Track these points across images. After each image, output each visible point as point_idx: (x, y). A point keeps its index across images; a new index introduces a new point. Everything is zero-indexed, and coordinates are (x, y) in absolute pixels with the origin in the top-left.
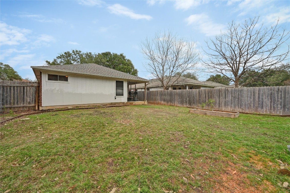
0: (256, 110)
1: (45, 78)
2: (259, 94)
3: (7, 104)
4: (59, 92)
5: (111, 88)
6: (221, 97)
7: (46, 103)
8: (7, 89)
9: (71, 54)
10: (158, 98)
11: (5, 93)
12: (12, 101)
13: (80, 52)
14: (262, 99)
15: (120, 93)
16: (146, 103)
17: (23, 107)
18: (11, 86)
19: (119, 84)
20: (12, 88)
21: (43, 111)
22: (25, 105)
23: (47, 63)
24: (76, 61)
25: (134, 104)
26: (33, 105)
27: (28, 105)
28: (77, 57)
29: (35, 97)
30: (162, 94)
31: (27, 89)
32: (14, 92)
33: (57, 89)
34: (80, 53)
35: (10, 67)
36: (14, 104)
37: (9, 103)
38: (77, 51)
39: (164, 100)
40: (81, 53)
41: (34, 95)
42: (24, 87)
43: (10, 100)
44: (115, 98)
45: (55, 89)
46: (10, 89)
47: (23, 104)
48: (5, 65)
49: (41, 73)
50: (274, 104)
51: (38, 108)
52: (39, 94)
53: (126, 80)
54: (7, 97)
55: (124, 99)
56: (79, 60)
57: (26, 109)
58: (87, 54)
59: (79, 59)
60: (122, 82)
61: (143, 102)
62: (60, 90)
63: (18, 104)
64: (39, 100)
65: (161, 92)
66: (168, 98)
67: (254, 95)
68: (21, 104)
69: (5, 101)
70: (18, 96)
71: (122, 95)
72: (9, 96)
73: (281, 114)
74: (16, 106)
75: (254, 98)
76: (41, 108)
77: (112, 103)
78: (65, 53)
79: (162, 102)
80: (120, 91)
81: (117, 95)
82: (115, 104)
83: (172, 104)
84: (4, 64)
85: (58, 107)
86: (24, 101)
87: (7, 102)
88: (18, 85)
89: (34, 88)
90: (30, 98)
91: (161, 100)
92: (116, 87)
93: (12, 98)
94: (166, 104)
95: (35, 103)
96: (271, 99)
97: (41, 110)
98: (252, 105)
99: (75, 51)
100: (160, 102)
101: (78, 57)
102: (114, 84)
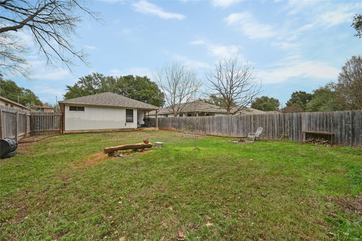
0: (230, 134)
1: (67, 109)
2: (231, 121)
3: (42, 129)
4: (78, 120)
5: (122, 116)
6: (210, 124)
7: (68, 128)
8: (42, 118)
9: (92, 77)
10: (170, 124)
11: (40, 121)
12: (45, 127)
13: (102, 75)
14: (233, 125)
15: (130, 120)
16: (157, 129)
17: (52, 131)
18: (44, 116)
19: (129, 112)
20: (45, 117)
21: (66, 134)
22: (53, 129)
23: (68, 89)
24: (97, 84)
25: (144, 130)
26: (59, 129)
27: (55, 130)
28: (98, 81)
29: (60, 124)
30: (173, 121)
31: (54, 118)
32: (46, 121)
33: (76, 117)
34: (101, 77)
35: (31, 92)
36: (46, 128)
37: (43, 128)
38: (98, 75)
39: (174, 127)
40: (103, 77)
41: (59, 122)
42: (53, 116)
43: (44, 126)
44: (126, 125)
45: (75, 117)
46: (44, 118)
47: (52, 129)
48: (27, 90)
49: (64, 105)
50: (239, 129)
51: (63, 132)
52: (63, 121)
53: (135, 108)
54: (41, 124)
55: (134, 125)
56: (101, 84)
57: (54, 133)
58: (108, 78)
59: (100, 82)
60: (132, 110)
61: (153, 128)
62: (78, 118)
63: (49, 129)
64: (63, 126)
65: (172, 118)
66: (177, 124)
67: (229, 122)
68: (50, 129)
69: (40, 127)
70: (48, 123)
71: (132, 122)
72: (43, 123)
73: (242, 137)
74: (47, 130)
75: (229, 125)
76: (64, 132)
77: (122, 129)
78: (87, 77)
79: (173, 129)
80: (130, 118)
81: (127, 122)
82: (125, 129)
83: (179, 130)
84: (25, 89)
85: (77, 132)
86: (52, 127)
87: (41, 127)
88: (49, 115)
89: (59, 117)
90: (57, 124)
91: (172, 127)
92: (126, 115)
93: (45, 125)
94: (176, 130)
95: (60, 128)
96: (237, 125)
97: (65, 133)
98: (228, 130)
99: (96, 75)
100: (171, 128)
101: (100, 81)
102: (124, 112)
